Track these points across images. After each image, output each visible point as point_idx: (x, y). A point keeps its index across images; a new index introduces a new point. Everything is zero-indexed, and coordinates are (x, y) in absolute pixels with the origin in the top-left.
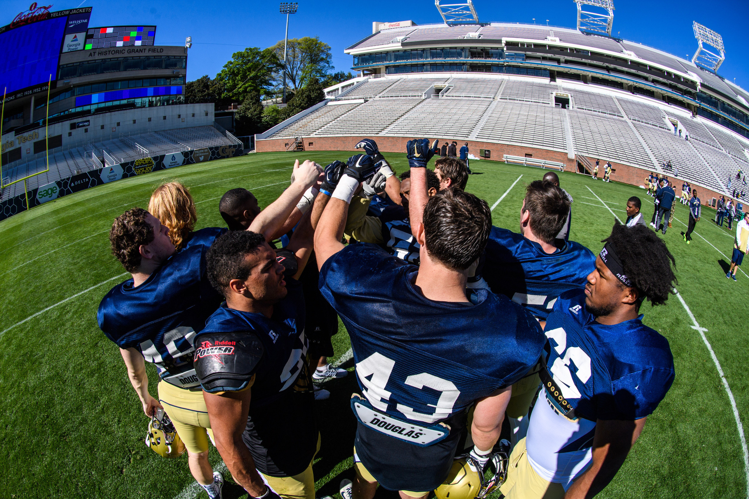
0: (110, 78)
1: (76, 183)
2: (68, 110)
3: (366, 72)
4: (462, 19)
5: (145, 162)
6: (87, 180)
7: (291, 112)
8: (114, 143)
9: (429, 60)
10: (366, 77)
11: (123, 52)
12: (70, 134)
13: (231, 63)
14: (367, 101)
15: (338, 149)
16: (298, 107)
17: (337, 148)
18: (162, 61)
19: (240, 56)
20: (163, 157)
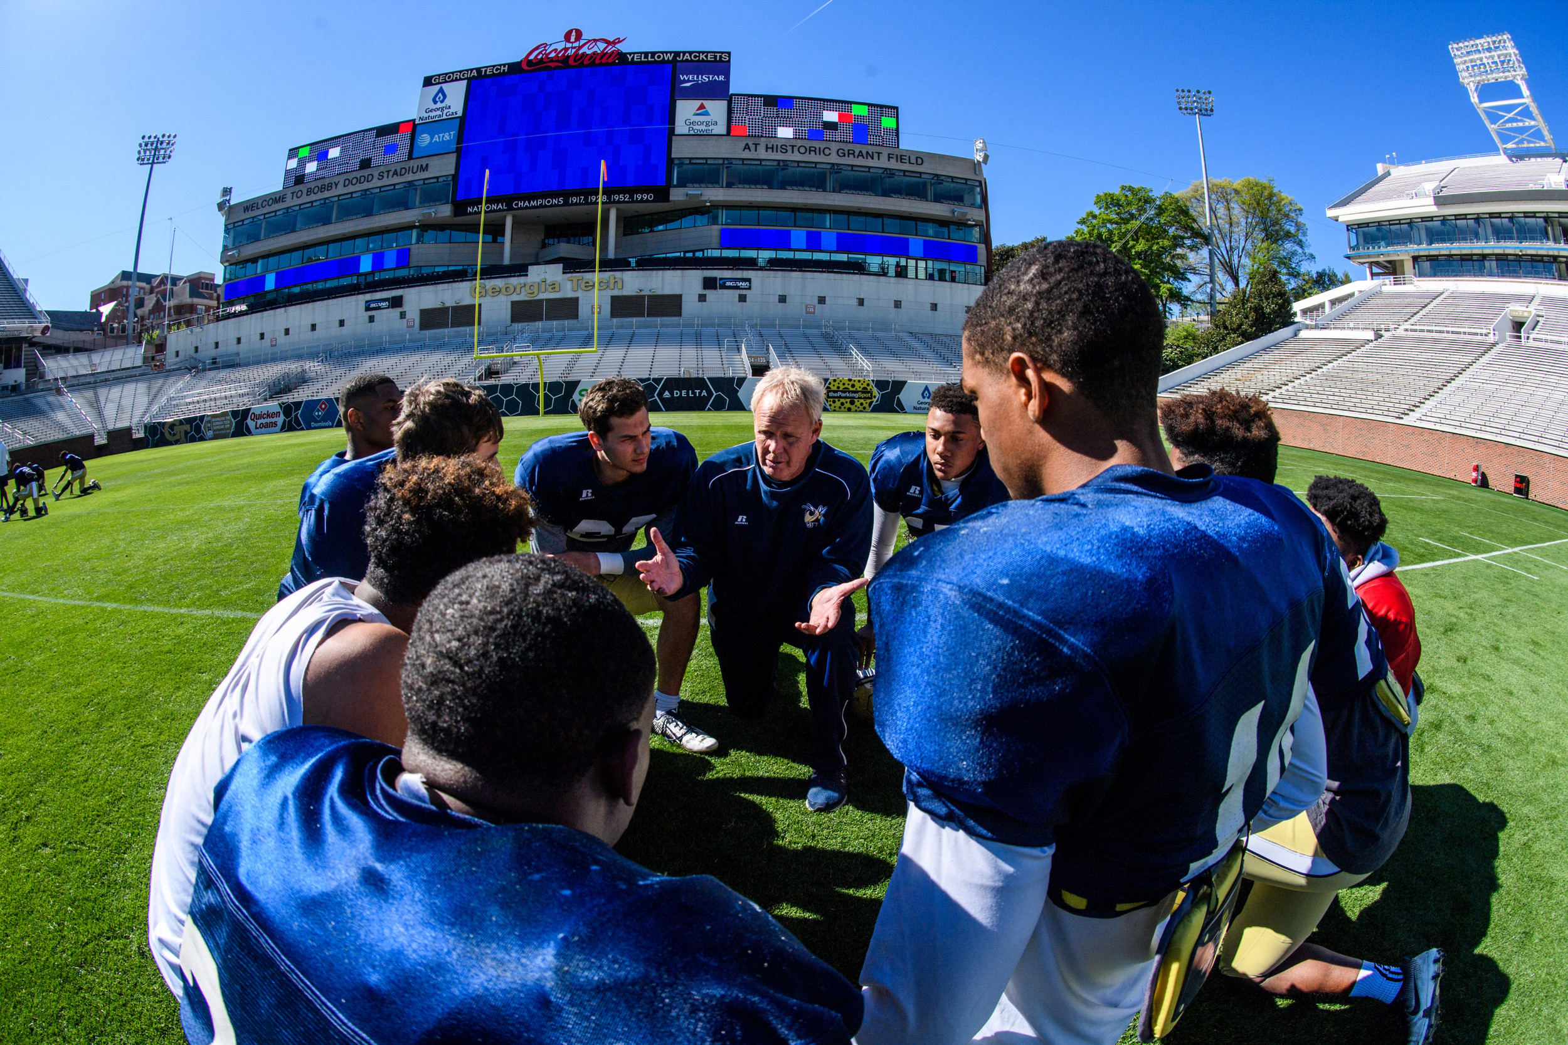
0: (800, 201)
1: (676, 394)
2: (703, 250)
3: (1375, 270)
4: (1529, 142)
5: (853, 386)
6: (704, 393)
7: (1220, 341)
8: (806, 336)
9: (1493, 246)
10: (1377, 282)
11: (827, 151)
12: (702, 298)
13: (1095, 217)
14: (1381, 336)
15: (1312, 446)
16: (1235, 331)
17: (1310, 442)
18: (925, 184)
19: (1111, 202)
20: (899, 385)
